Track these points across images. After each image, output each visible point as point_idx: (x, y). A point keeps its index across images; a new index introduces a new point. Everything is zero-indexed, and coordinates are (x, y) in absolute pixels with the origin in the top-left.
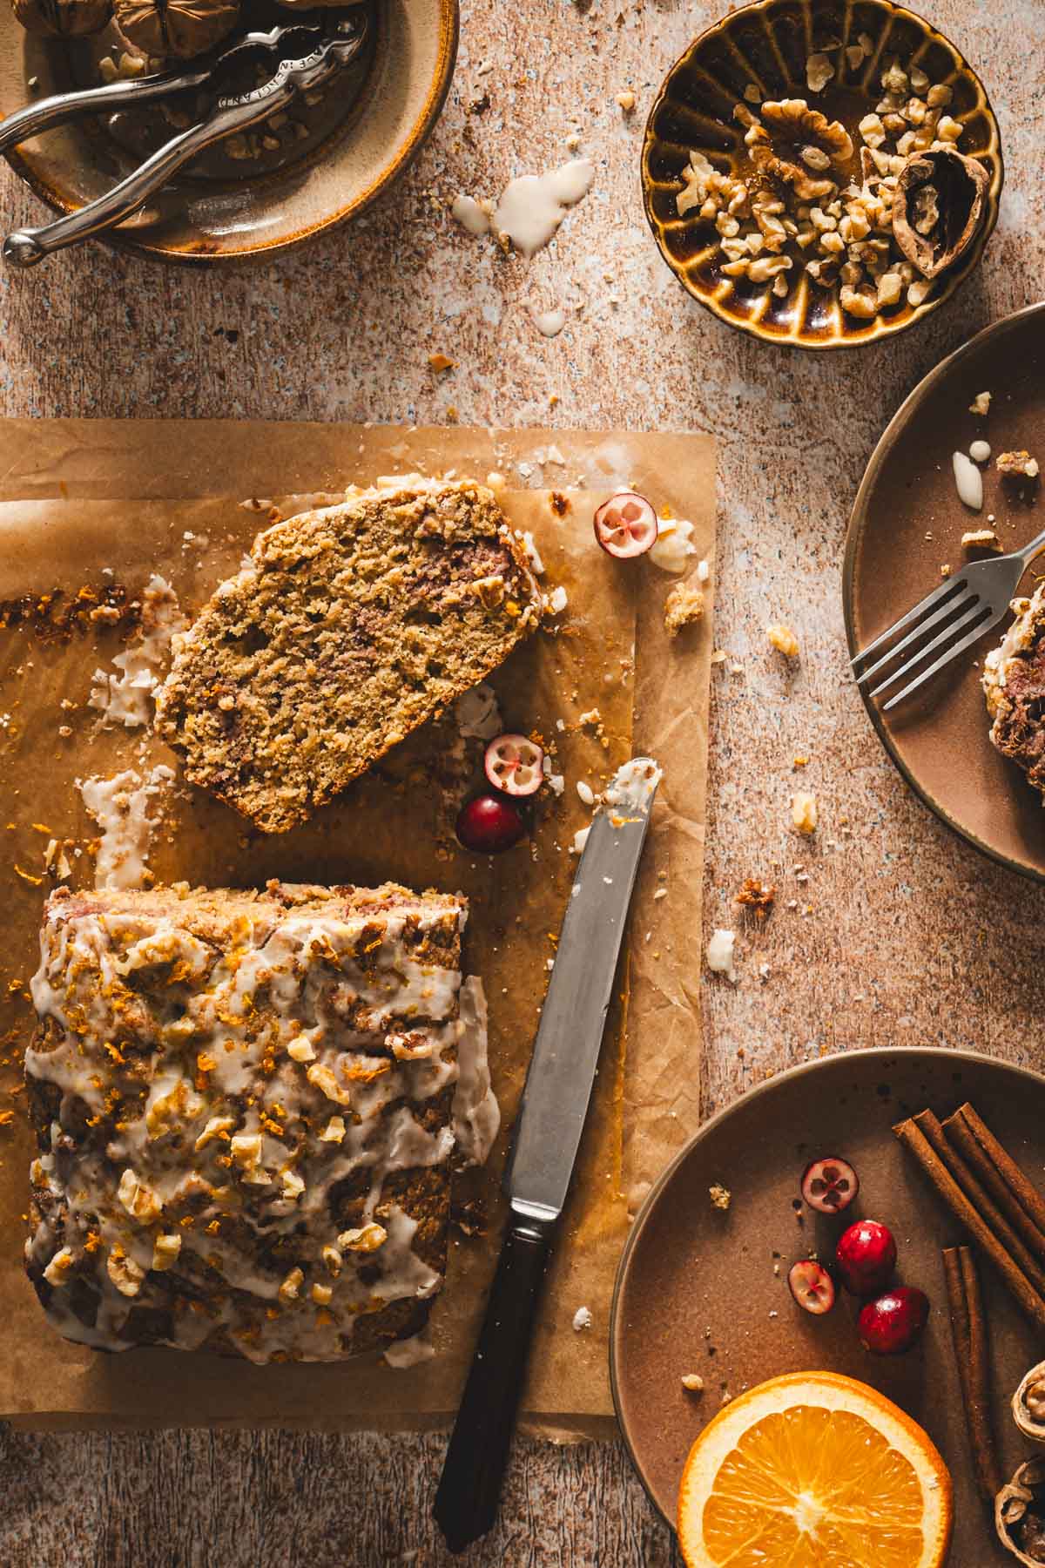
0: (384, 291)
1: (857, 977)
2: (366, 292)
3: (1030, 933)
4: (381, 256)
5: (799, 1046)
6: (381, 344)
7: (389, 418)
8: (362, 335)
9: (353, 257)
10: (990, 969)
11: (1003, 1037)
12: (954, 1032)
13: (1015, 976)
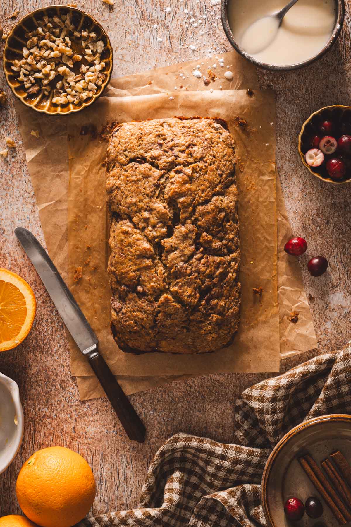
0: (20, 181)
1: (165, 392)
2: (14, 181)
3: (218, 378)
4: (19, 170)
5: (147, 412)
6: (19, 197)
7: (21, 220)
8: (13, 194)
9: (10, 170)
10: (206, 389)
11: (210, 410)
12: (195, 408)
13: (214, 391)
